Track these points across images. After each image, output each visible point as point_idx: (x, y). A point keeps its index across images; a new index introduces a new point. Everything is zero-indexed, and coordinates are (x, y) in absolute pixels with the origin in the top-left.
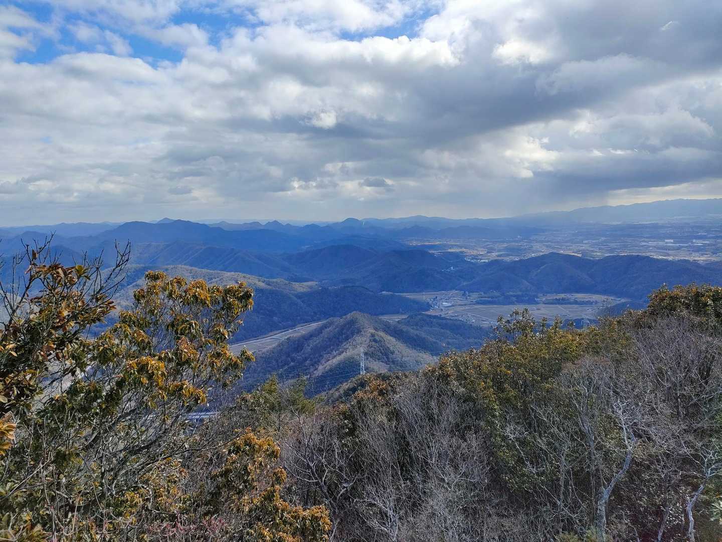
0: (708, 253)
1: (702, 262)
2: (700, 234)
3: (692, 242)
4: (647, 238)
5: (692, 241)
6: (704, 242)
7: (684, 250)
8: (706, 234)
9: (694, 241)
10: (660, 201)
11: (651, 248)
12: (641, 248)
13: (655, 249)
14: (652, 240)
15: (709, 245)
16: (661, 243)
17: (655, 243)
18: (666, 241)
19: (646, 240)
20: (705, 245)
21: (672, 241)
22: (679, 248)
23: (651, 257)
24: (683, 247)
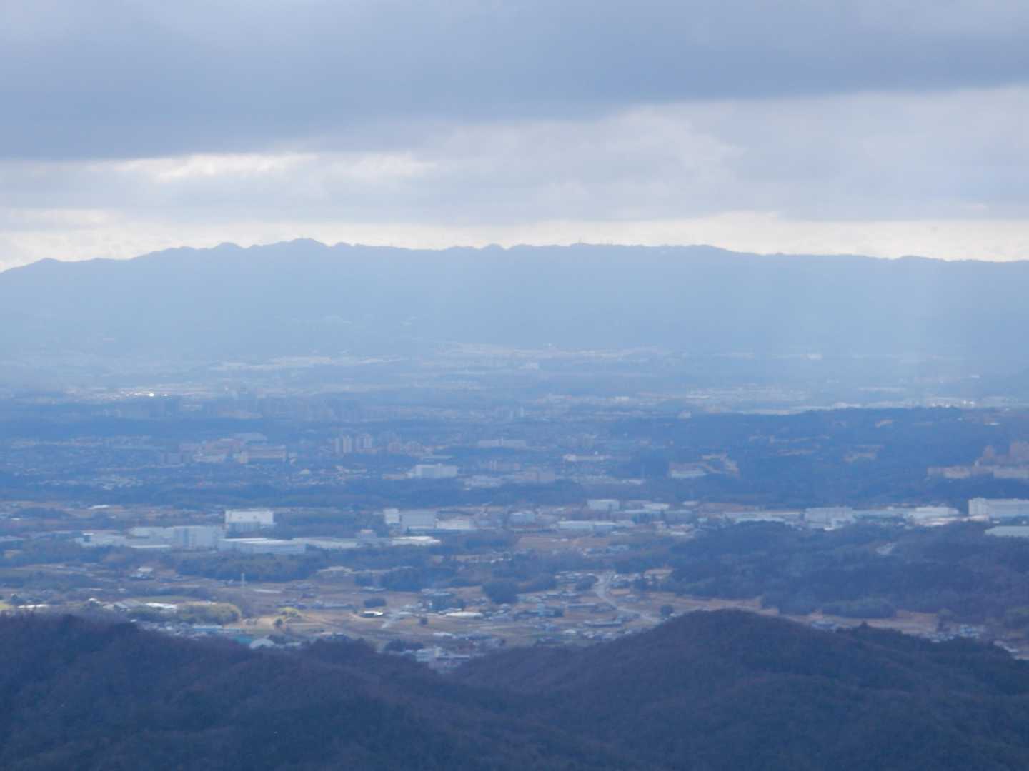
0: (467, 590)
1: (438, 652)
2: (418, 472)
3: (382, 529)
4: (117, 497)
5: (381, 520)
6: (444, 526)
7: (339, 577)
8: (449, 471)
9: (391, 516)
10: (185, 251)
11: (144, 570)
12: (84, 570)
13: (171, 573)
14: (153, 512)
15: (472, 543)
16: (202, 536)
17: (169, 532)
18: (235, 517)
19: (117, 512)
20: (451, 543)
21: (266, 517)
22: (308, 566)
23: (148, 626)
24: (329, 557)
